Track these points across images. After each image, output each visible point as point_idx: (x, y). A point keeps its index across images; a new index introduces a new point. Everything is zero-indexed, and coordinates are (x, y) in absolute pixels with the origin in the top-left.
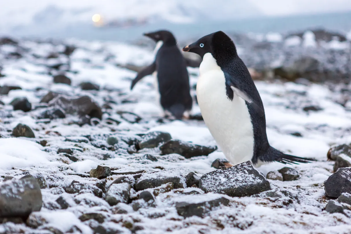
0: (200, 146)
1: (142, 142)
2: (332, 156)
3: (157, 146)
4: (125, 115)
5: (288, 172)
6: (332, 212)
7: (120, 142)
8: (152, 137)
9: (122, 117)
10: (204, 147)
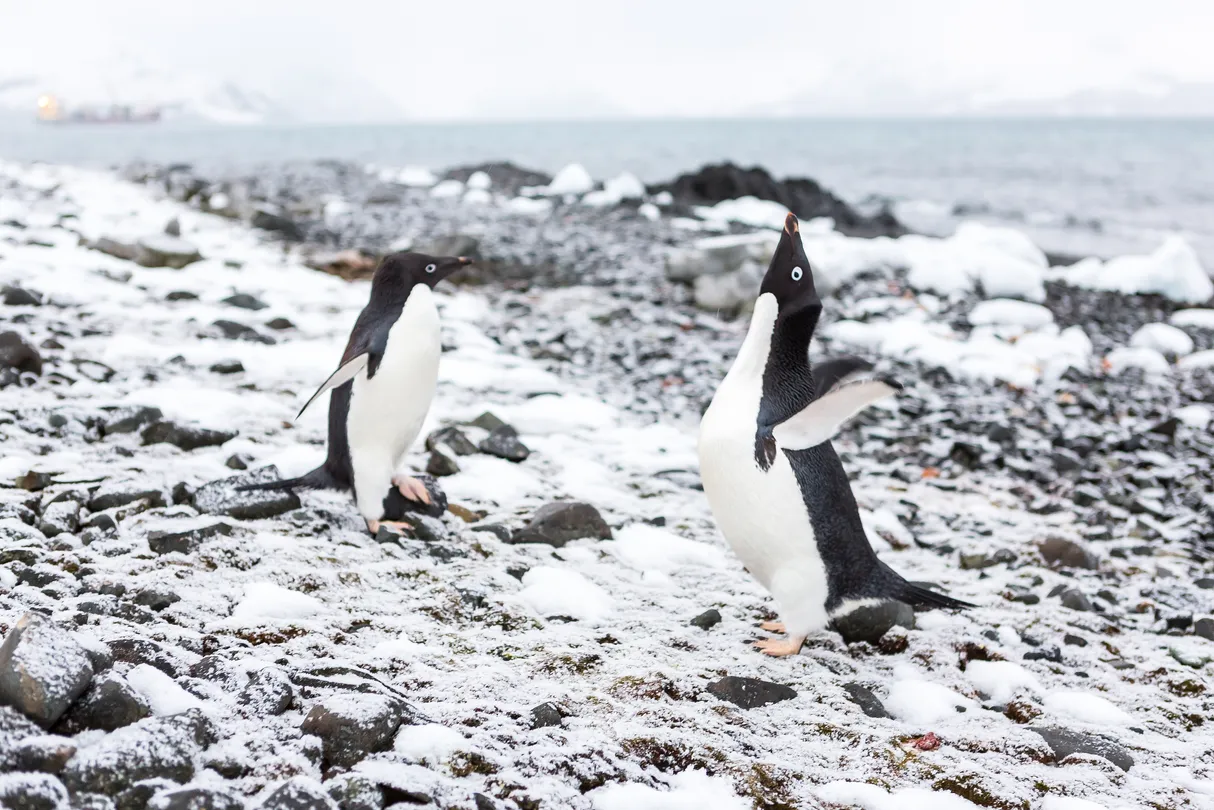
1: (111, 422)
3: (135, 429)
4: (84, 367)
7: (72, 423)
9: (79, 371)
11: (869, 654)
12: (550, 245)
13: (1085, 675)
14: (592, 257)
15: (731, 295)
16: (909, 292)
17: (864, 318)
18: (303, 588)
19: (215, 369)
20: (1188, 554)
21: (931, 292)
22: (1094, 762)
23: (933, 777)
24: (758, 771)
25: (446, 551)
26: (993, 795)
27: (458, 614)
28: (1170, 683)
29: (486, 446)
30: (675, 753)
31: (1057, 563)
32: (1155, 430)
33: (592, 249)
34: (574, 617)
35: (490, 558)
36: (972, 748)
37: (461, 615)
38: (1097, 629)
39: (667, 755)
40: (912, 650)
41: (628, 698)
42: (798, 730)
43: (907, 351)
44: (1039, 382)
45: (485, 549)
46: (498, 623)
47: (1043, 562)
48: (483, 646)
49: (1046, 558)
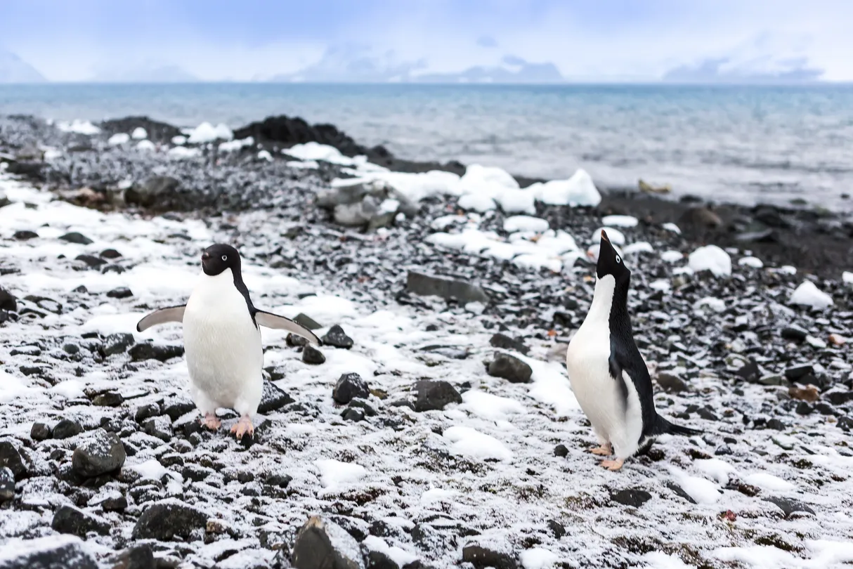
0: (171, 347)
1: (107, 347)
2: (293, 341)
3: (125, 351)
4: (42, 303)
5: (275, 371)
6: (356, 421)
7: (82, 350)
8: (117, 341)
9: (40, 306)
10: (175, 347)
11: (650, 462)
12: (217, 181)
13: (750, 462)
14: (249, 189)
15: (357, 215)
16: (460, 211)
17: (447, 230)
18: (346, 459)
19: (110, 294)
20: (717, 376)
21: (473, 210)
22: (808, 516)
23: (751, 537)
24: (687, 548)
25: (393, 422)
26: (790, 544)
27: (441, 466)
28: (792, 461)
29: (327, 340)
30: (637, 543)
31: (670, 389)
32: (651, 298)
33: (247, 184)
34: (498, 458)
35: (416, 423)
36: (750, 516)
37: (443, 466)
38: (732, 431)
39: (633, 545)
40: (668, 457)
41: (579, 510)
42: (674, 518)
43: (482, 251)
44: (563, 268)
45: (412, 418)
46: (467, 468)
47: (661, 389)
48: (474, 486)
49: (662, 386)
